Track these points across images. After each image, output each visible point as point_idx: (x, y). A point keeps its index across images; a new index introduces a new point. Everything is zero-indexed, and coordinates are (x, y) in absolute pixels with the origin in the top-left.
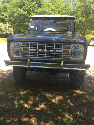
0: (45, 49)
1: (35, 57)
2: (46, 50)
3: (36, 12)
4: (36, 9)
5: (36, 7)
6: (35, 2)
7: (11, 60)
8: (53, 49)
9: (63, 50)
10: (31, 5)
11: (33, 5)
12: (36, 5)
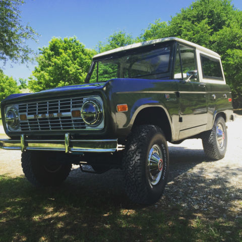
0: (46, 113)
1: (35, 129)
2: (47, 115)
3: (210, 42)
4: (207, 35)
5: (209, 30)
6: (207, 19)
7: (9, 138)
8: (57, 112)
9: (71, 110)
10: (196, 28)
11: (199, 29)
12: (207, 25)
